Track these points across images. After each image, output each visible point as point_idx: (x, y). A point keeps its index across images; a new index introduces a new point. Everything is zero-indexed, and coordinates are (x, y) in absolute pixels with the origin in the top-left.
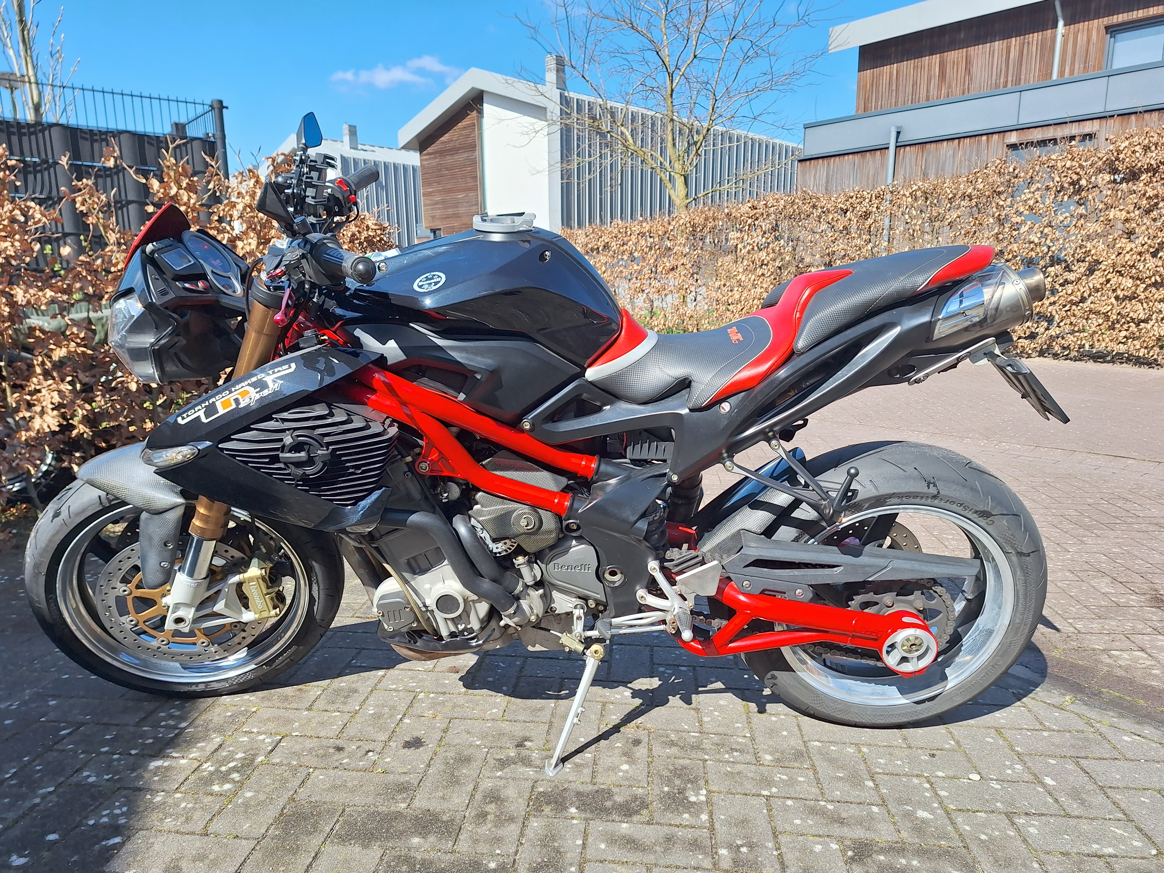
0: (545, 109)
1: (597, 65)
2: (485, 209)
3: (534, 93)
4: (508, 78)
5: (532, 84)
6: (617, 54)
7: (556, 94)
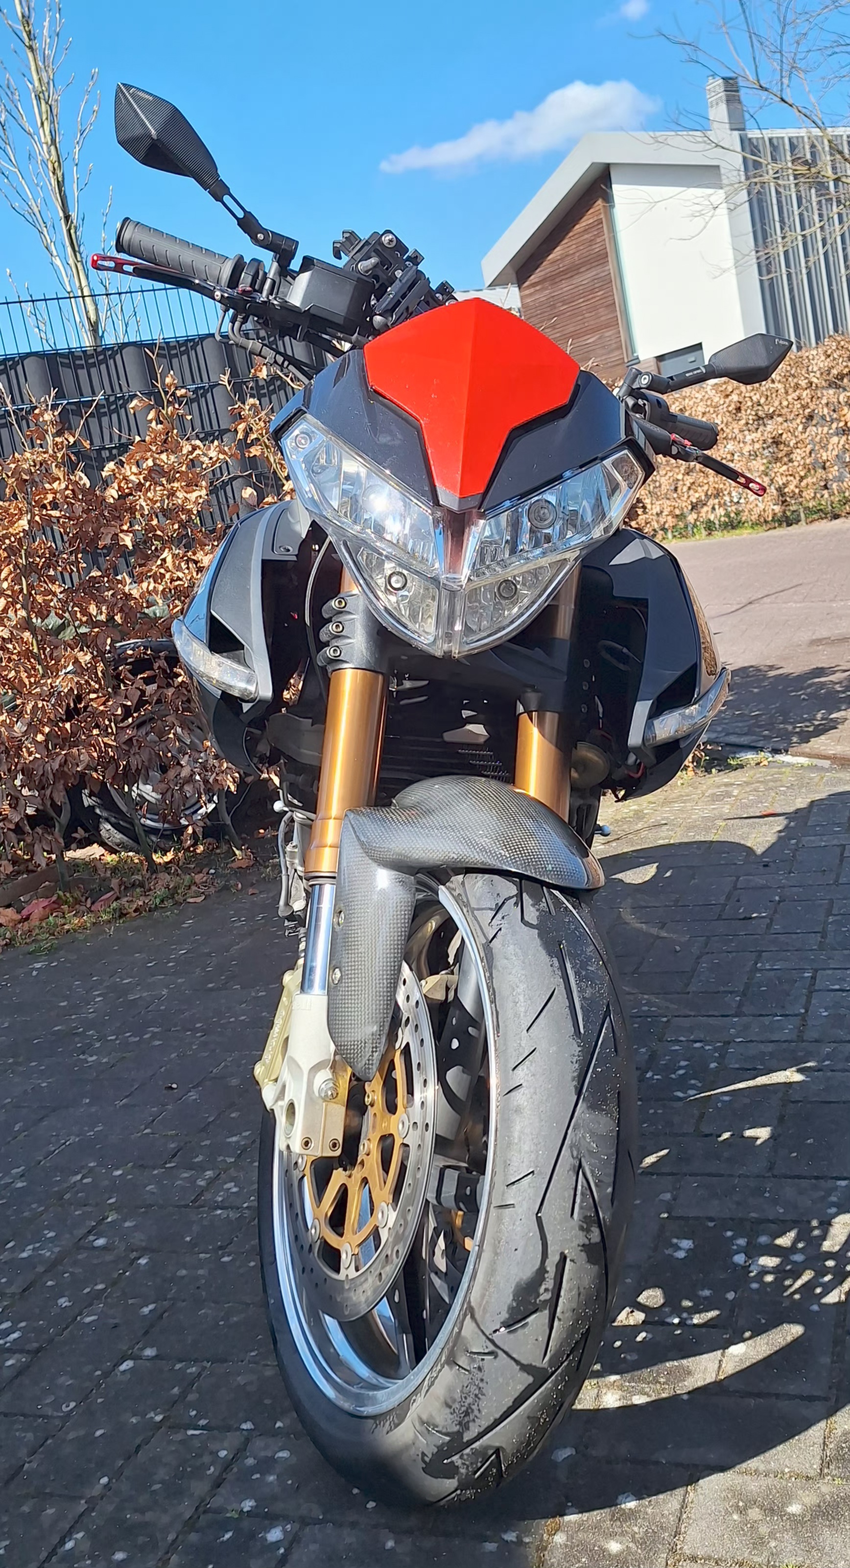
0: (718, 167)
1: (802, 75)
2: (633, 352)
3: (702, 146)
4: (658, 134)
5: (698, 133)
6: (836, 49)
7: (733, 140)
